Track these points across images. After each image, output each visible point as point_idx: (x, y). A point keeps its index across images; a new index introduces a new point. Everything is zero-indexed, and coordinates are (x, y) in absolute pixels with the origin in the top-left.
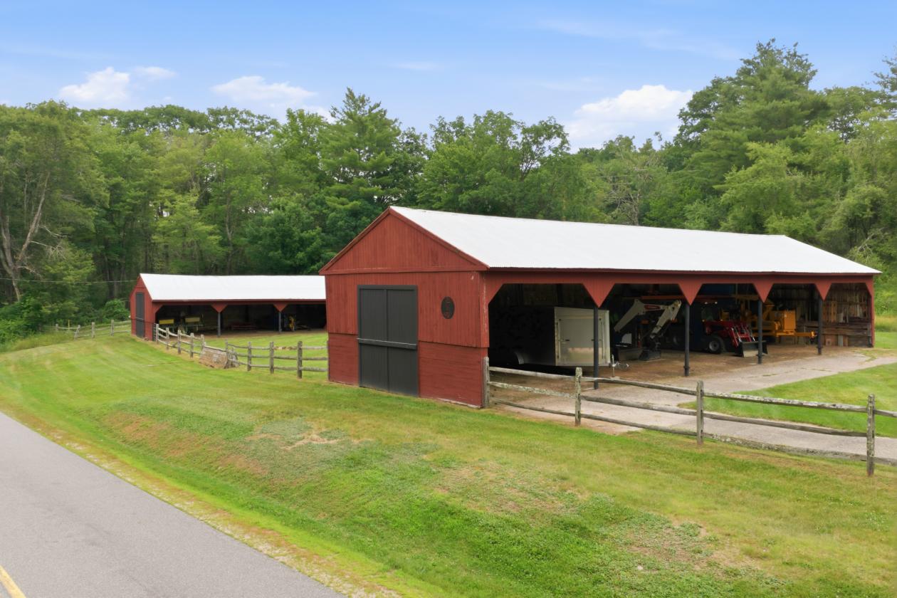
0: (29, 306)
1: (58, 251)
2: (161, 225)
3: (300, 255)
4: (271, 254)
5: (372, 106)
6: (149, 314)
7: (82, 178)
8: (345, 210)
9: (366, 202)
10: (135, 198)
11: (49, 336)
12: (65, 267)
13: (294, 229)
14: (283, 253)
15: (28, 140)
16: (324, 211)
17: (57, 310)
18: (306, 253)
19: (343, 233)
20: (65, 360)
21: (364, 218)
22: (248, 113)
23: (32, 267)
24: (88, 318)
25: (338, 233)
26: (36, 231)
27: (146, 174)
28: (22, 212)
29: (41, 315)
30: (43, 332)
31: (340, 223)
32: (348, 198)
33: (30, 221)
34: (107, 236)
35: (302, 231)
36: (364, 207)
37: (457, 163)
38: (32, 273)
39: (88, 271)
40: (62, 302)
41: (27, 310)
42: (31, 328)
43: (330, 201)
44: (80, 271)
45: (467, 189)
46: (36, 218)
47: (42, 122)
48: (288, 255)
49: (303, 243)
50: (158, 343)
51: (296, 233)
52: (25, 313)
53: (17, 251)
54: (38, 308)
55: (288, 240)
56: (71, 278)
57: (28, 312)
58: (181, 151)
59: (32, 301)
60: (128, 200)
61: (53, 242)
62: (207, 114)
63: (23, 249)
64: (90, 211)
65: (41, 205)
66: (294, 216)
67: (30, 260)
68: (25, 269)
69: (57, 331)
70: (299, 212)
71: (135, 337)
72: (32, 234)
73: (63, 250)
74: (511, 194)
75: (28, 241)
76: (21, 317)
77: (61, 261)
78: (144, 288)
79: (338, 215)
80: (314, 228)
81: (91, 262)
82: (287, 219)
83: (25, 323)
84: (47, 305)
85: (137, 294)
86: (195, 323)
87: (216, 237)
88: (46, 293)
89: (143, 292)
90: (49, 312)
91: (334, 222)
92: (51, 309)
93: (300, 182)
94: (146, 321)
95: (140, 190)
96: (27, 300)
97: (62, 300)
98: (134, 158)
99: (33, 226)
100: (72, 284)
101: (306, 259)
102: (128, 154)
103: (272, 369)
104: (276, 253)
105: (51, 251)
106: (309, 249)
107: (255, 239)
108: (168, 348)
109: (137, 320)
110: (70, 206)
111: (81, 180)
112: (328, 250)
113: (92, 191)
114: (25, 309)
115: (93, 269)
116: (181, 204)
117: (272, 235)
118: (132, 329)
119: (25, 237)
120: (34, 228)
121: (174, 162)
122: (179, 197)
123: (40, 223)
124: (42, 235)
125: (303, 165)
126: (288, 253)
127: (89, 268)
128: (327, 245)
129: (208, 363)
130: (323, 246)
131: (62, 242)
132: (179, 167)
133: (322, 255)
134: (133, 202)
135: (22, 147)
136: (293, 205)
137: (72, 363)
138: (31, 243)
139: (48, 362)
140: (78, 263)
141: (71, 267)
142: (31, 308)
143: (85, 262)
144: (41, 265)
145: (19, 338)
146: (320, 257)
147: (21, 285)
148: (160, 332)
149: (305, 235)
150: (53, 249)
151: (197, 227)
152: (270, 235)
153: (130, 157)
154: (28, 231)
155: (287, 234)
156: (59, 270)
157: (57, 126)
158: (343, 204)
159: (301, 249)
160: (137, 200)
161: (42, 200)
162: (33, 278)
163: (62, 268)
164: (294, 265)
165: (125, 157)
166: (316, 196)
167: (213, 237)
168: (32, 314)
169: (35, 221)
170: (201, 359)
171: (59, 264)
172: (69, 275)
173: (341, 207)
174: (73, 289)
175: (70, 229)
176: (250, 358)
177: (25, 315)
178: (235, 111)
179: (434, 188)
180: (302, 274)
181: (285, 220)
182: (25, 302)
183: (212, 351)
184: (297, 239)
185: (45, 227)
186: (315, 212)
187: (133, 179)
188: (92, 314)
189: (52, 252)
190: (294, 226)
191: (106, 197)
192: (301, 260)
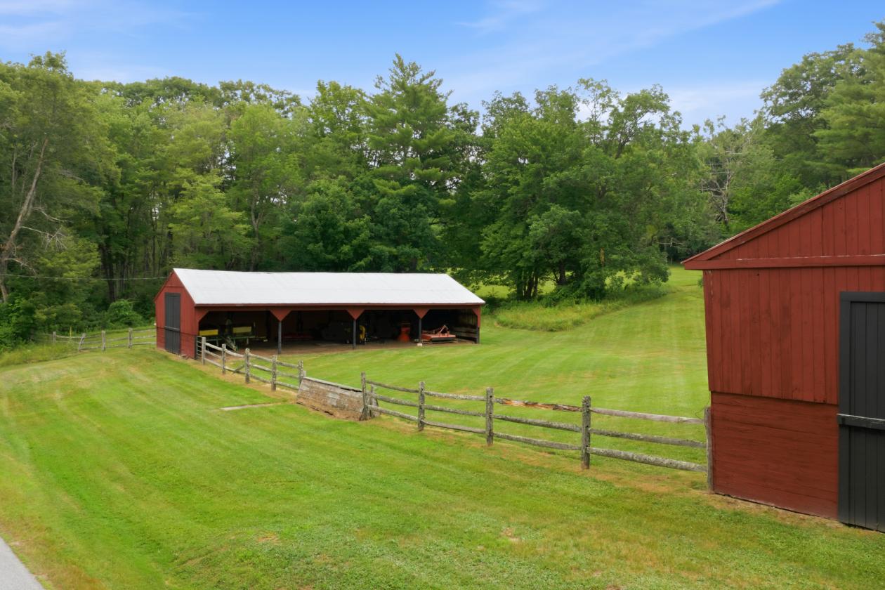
0: (19, 309)
1: (57, 239)
2: (179, 211)
3: (346, 248)
4: (310, 247)
5: (425, 75)
6: (189, 322)
7: (89, 147)
8: (398, 195)
9: (422, 187)
10: (144, 178)
11: (45, 347)
12: (66, 260)
13: (339, 217)
14: (324, 246)
15: (21, 95)
16: (371, 197)
17: (55, 315)
18: (351, 246)
19: (396, 223)
20: (83, 391)
21: (420, 205)
22: (266, 88)
23: (22, 260)
24: (89, 323)
25: (390, 223)
26: (29, 214)
27: (157, 151)
28: (11, 191)
29: (34, 319)
30: (37, 342)
31: (393, 211)
32: (399, 181)
33: (21, 201)
34: (111, 224)
35: (348, 220)
36: (420, 192)
37: (538, 140)
38: (23, 268)
39: (93, 265)
40: (61, 304)
41: (16, 314)
42: (21, 336)
43: (379, 184)
44: (84, 265)
45: (553, 170)
46: (29, 197)
47: (38, 75)
48: (330, 248)
49: (349, 234)
50: (204, 362)
51: (341, 222)
52: (14, 318)
53: (5, 239)
54: (30, 311)
55: (331, 230)
56: (73, 274)
57: (18, 317)
58: (201, 123)
59: (23, 302)
60: (136, 181)
61: (51, 228)
62: (218, 87)
63: (11, 236)
64: (95, 190)
65: (35, 181)
66: (338, 202)
67: (21, 250)
68: (15, 262)
69: (54, 339)
70: (344, 197)
71: (164, 352)
72: (23, 217)
73: (64, 238)
74: (614, 175)
75: (18, 226)
76: (9, 323)
77: (60, 252)
78: (181, 287)
79: (390, 202)
80: (361, 217)
81: (96, 253)
82: (330, 205)
83: (14, 330)
84: (44, 309)
85: (166, 295)
86: (245, 334)
87: (245, 226)
88: (41, 293)
89: (180, 292)
90: (45, 317)
91: (386, 210)
92: (48, 314)
93: (339, 162)
94: (182, 331)
95: (150, 169)
96: (16, 301)
97: (61, 301)
98: (144, 131)
99: (25, 208)
100: (74, 282)
101: (351, 254)
102: (136, 125)
103: (490, 436)
104: (317, 246)
105: (47, 239)
106: (354, 242)
107: (290, 229)
108: (224, 372)
109: (166, 329)
110: (69, 183)
111: (87, 150)
112: (378, 243)
113: (100, 164)
114: (13, 312)
115: (99, 263)
116: (203, 185)
117: (312, 225)
118: (159, 340)
119: (15, 222)
120: (25, 209)
121: (190, 135)
122: (200, 178)
123: (33, 204)
124: (35, 219)
125: (341, 144)
126: (330, 246)
127: (95, 260)
128: (377, 237)
129: (317, 405)
130: (371, 238)
131: (62, 228)
132: (199, 141)
133: (371, 249)
134: (143, 183)
135: (13, 103)
136: (337, 188)
137: (95, 397)
138: (21, 230)
139: (58, 395)
140: (81, 255)
141: (73, 260)
142: (21, 311)
143: (88, 254)
144: (34, 256)
145: (5, 350)
146: (369, 251)
147: (8, 283)
148: (208, 348)
149: (350, 224)
150: (50, 237)
151: (222, 213)
152: (310, 224)
153: (138, 130)
154: (18, 215)
155: (330, 224)
156: (58, 263)
157: (58, 82)
158: (394, 188)
159: (345, 241)
160: (146, 181)
161: (37, 174)
162: (24, 272)
163: (62, 261)
164: (337, 261)
165: (133, 129)
166: (361, 179)
167: (241, 226)
168: (22, 319)
169: (27, 202)
170: (299, 397)
171: (57, 255)
172: (71, 270)
173: (393, 192)
174: (76, 288)
175: (71, 212)
176: (421, 410)
177: (14, 320)
178: (250, 86)
179: (509, 169)
180: (346, 271)
181: (328, 207)
182: (13, 303)
183: (322, 387)
184: (342, 229)
185: (42, 210)
186: (362, 198)
187: (143, 155)
188: (92, 317)
189: (49, 241)
190: (338, 214)
191: (116, 173)
192: (345, 254)
